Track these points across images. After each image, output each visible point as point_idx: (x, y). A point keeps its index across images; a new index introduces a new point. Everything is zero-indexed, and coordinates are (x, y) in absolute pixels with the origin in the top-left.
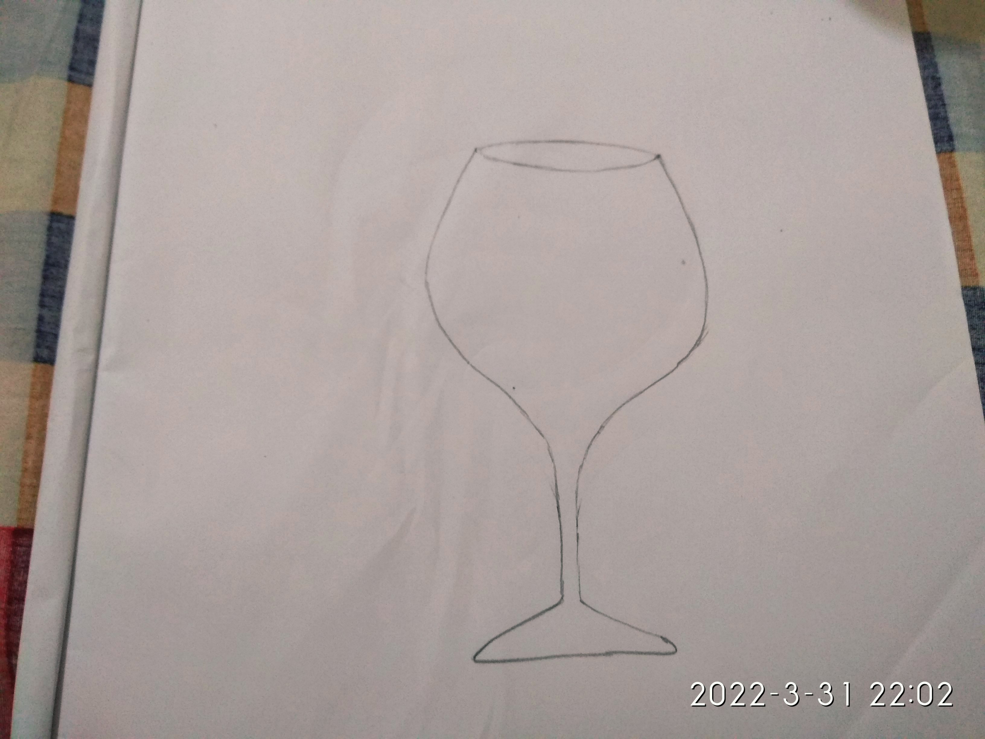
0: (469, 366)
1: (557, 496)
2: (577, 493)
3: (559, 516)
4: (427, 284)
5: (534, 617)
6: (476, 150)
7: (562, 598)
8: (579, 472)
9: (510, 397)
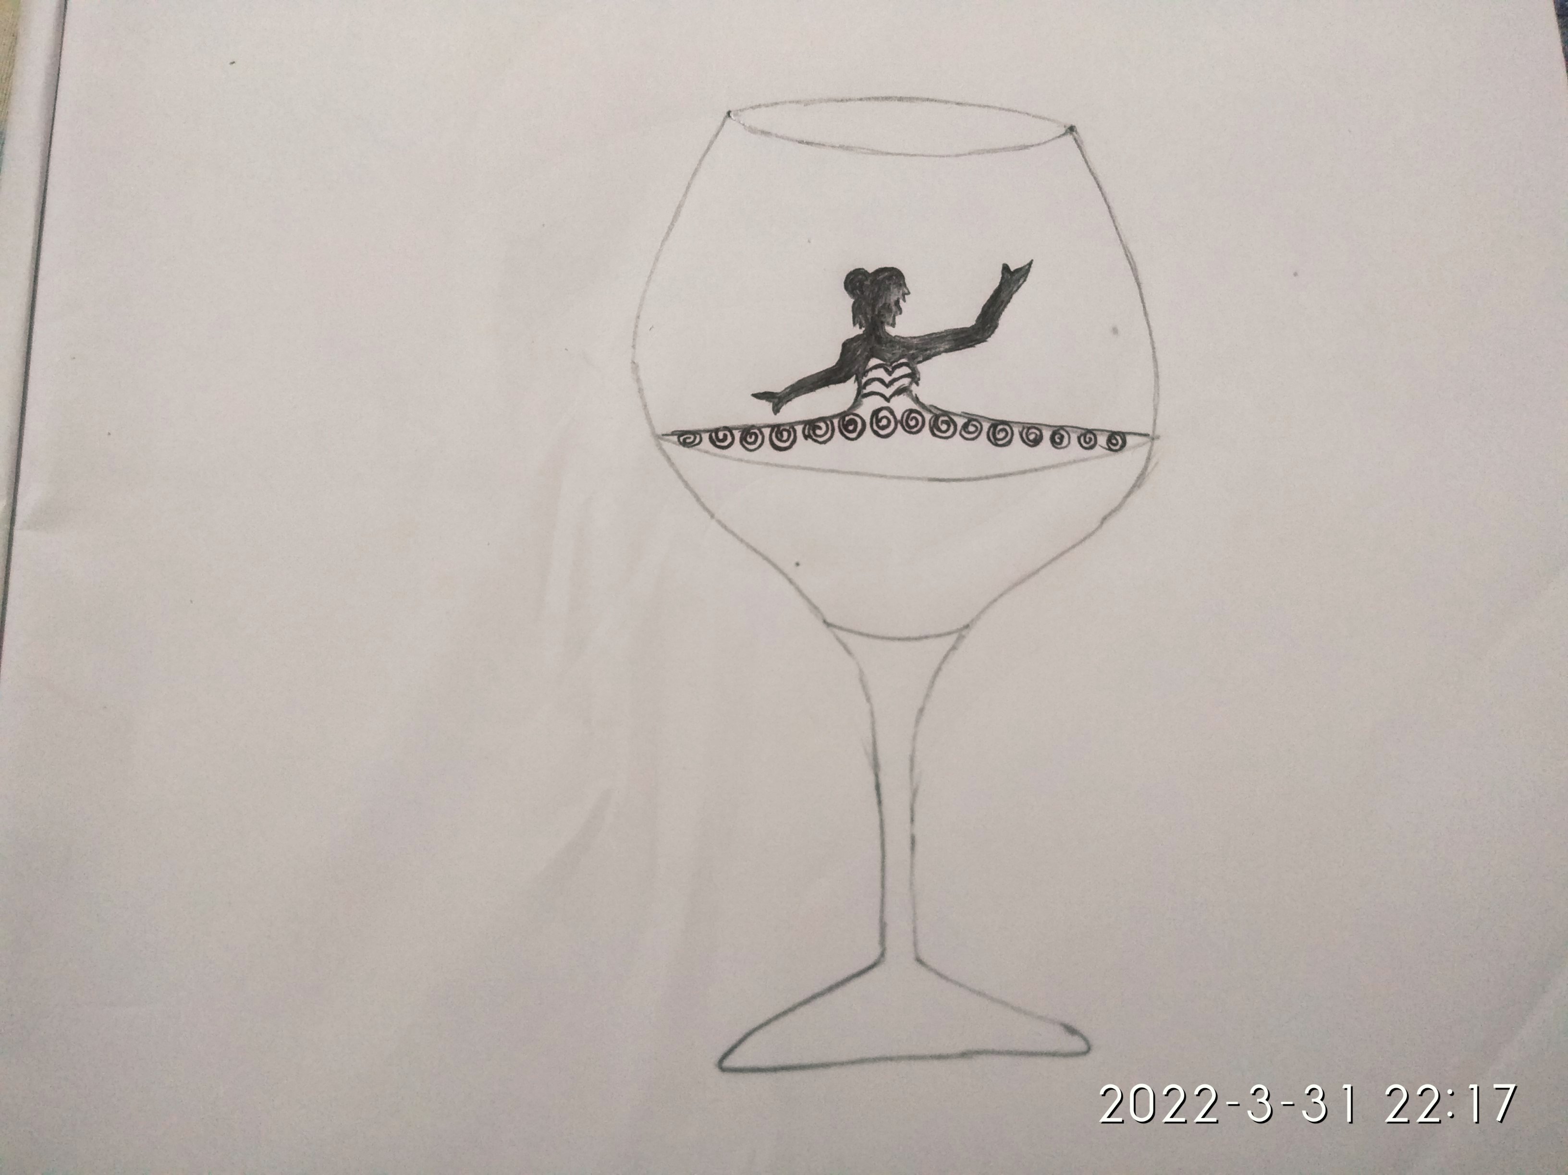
0: (713, 523)
1: (876, 767)
2: (912, 760)
3: (880, 802)
4: (635, 366)
5: (831, 989)
6: (729, 113)
7: (882, 955)
8: (917, 722)
9: (791, 581)
